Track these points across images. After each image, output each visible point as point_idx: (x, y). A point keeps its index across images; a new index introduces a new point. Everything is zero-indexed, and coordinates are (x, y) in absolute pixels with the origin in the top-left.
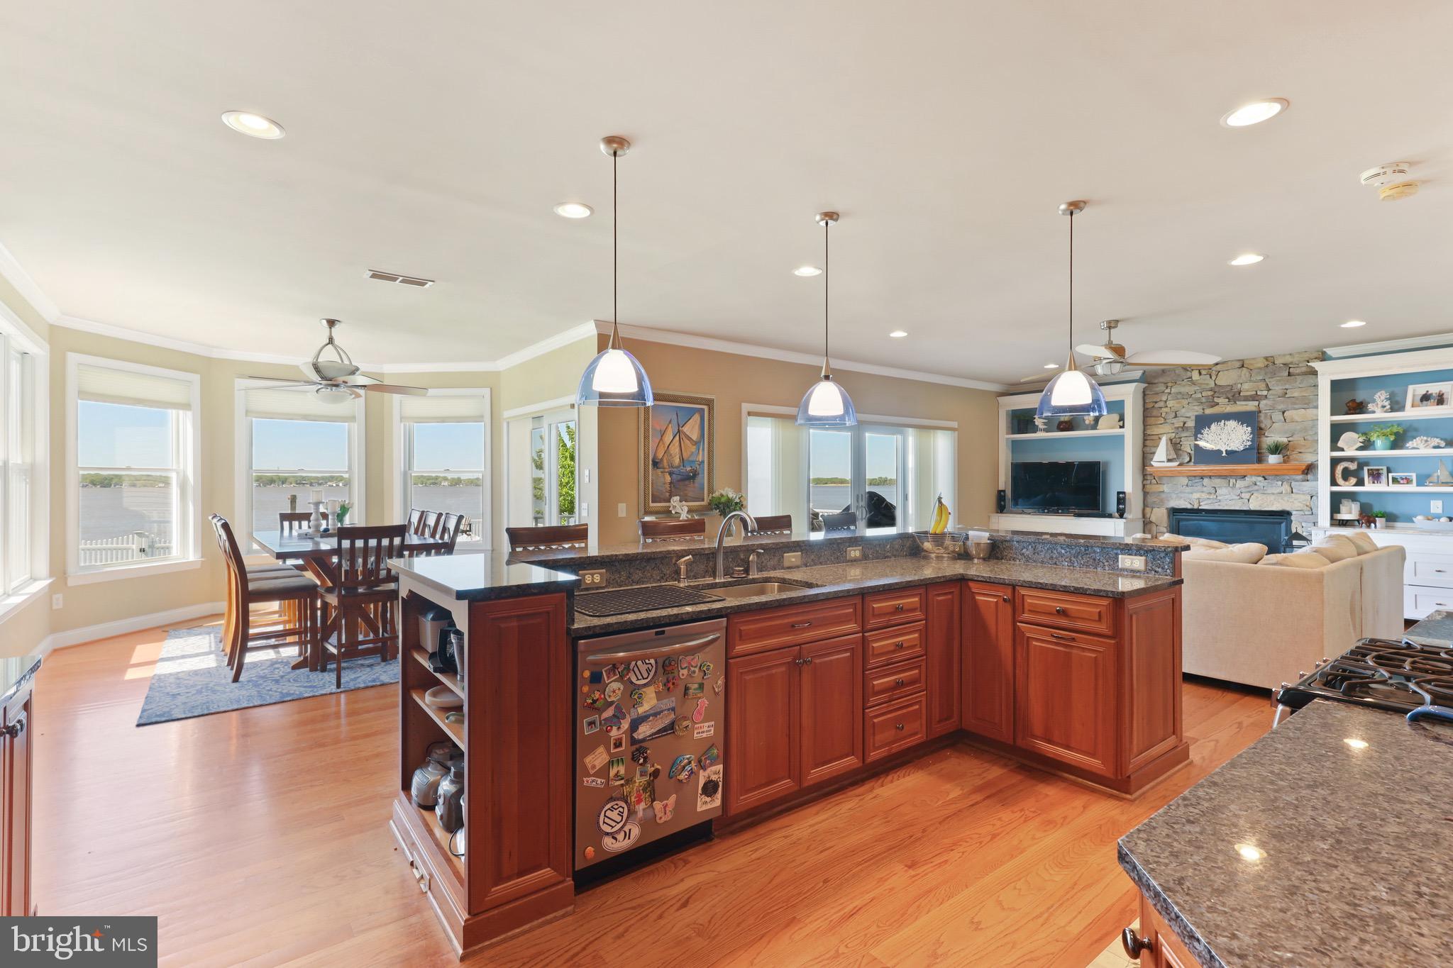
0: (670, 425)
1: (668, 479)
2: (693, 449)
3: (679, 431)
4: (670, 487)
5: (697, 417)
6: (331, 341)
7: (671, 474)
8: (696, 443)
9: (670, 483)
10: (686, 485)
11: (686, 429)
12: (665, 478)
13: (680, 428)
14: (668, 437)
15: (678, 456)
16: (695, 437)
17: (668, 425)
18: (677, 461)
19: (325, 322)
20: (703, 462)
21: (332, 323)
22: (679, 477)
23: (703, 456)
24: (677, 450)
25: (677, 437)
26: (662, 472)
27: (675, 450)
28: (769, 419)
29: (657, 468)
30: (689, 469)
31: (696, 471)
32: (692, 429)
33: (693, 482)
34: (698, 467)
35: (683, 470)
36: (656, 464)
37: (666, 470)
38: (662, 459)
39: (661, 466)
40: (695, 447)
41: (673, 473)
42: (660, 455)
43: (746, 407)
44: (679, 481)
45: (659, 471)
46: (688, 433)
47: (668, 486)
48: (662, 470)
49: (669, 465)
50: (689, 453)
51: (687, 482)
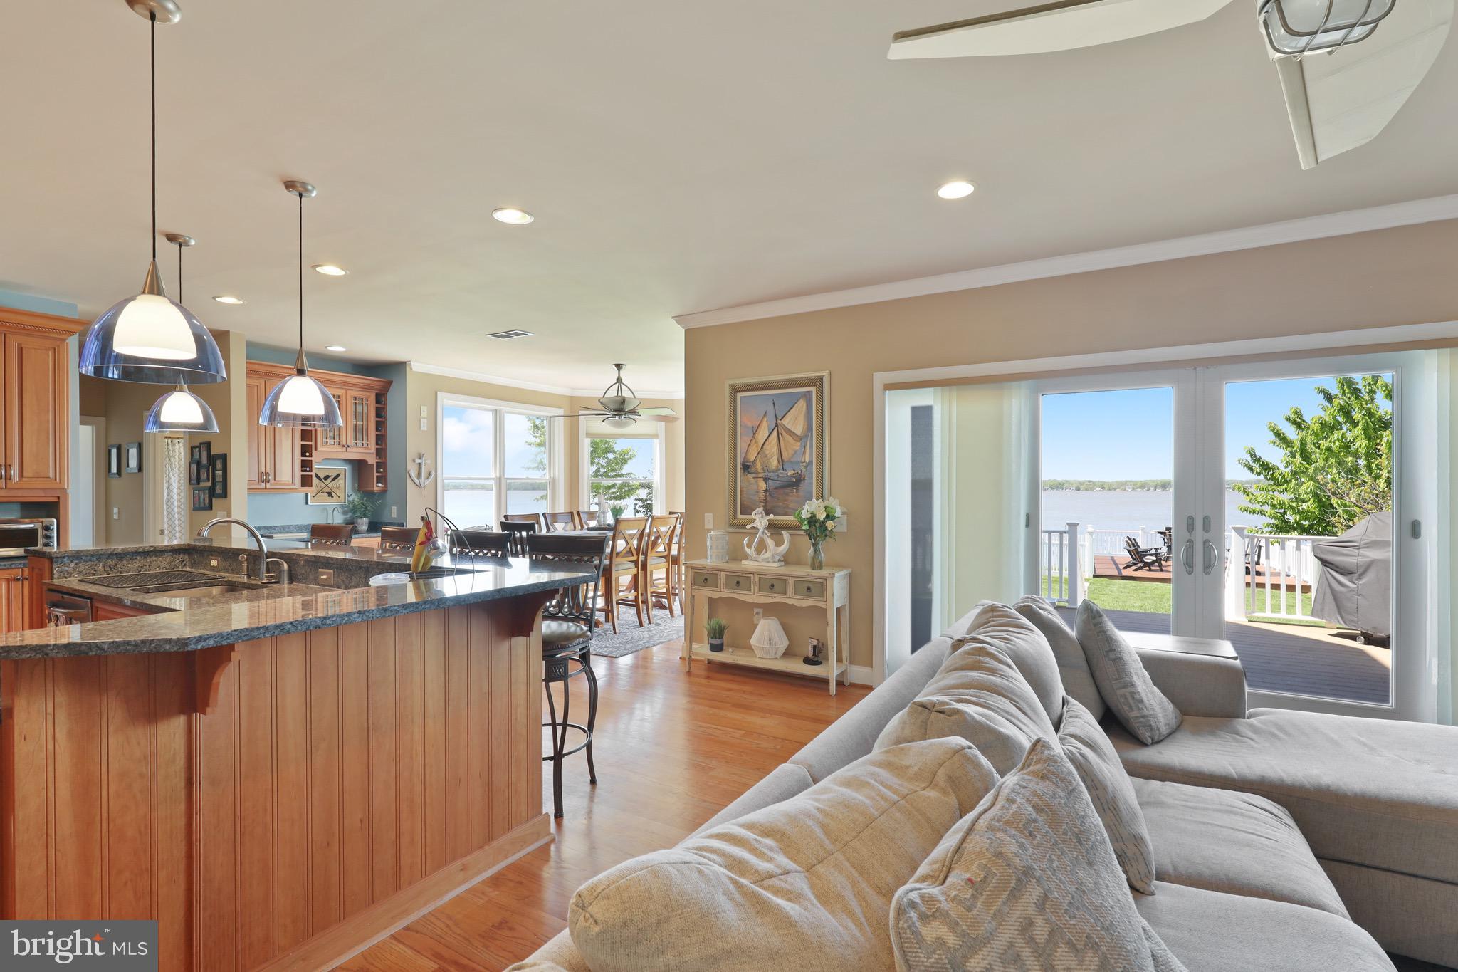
0: (765, 419)
1: (763, 485)
2: (797, 446)
3: (777, 425)
4: (765, 496)
5: (801, 405)
6: (619, 380)
7: (766, 479)
8: (799, 438)
9: (766, 491)
10: (787, 494)
11: (786, 422)
12: (758, 484)
13: (779, 421)
14: (763, 434)
15: (775, 457)
16: (799, 430)
17: (763, 418)
18: (774, 463)
19: (614, 366)
20: (810, 463)
21: (619, 367)
22: (777, 484)
23: (810, 455)
24: (775, 449)
25: (775, 433)
26: (754, 478)
27: (771, 448)
28: (931, 389)
29: (749, 473)
30: (790, 472)
31: (801, 475)
32: (795, 421)
33: (797, 489)
34: (804, 470)
35: (782, 474)
36: (746, 468)
37: (760, 475)
38: (754, 461)
39: (753, 470)
40: (800, 444)
41: (769, 479)
42: (752, 457)
43: (879, 379)
44: (776, 488)
45: (751, 476)
46: (789, 427)
47: (762, 495)
48: (754, 475)
49: (763, 469)
50: (791, 452)
51: (788, 490)
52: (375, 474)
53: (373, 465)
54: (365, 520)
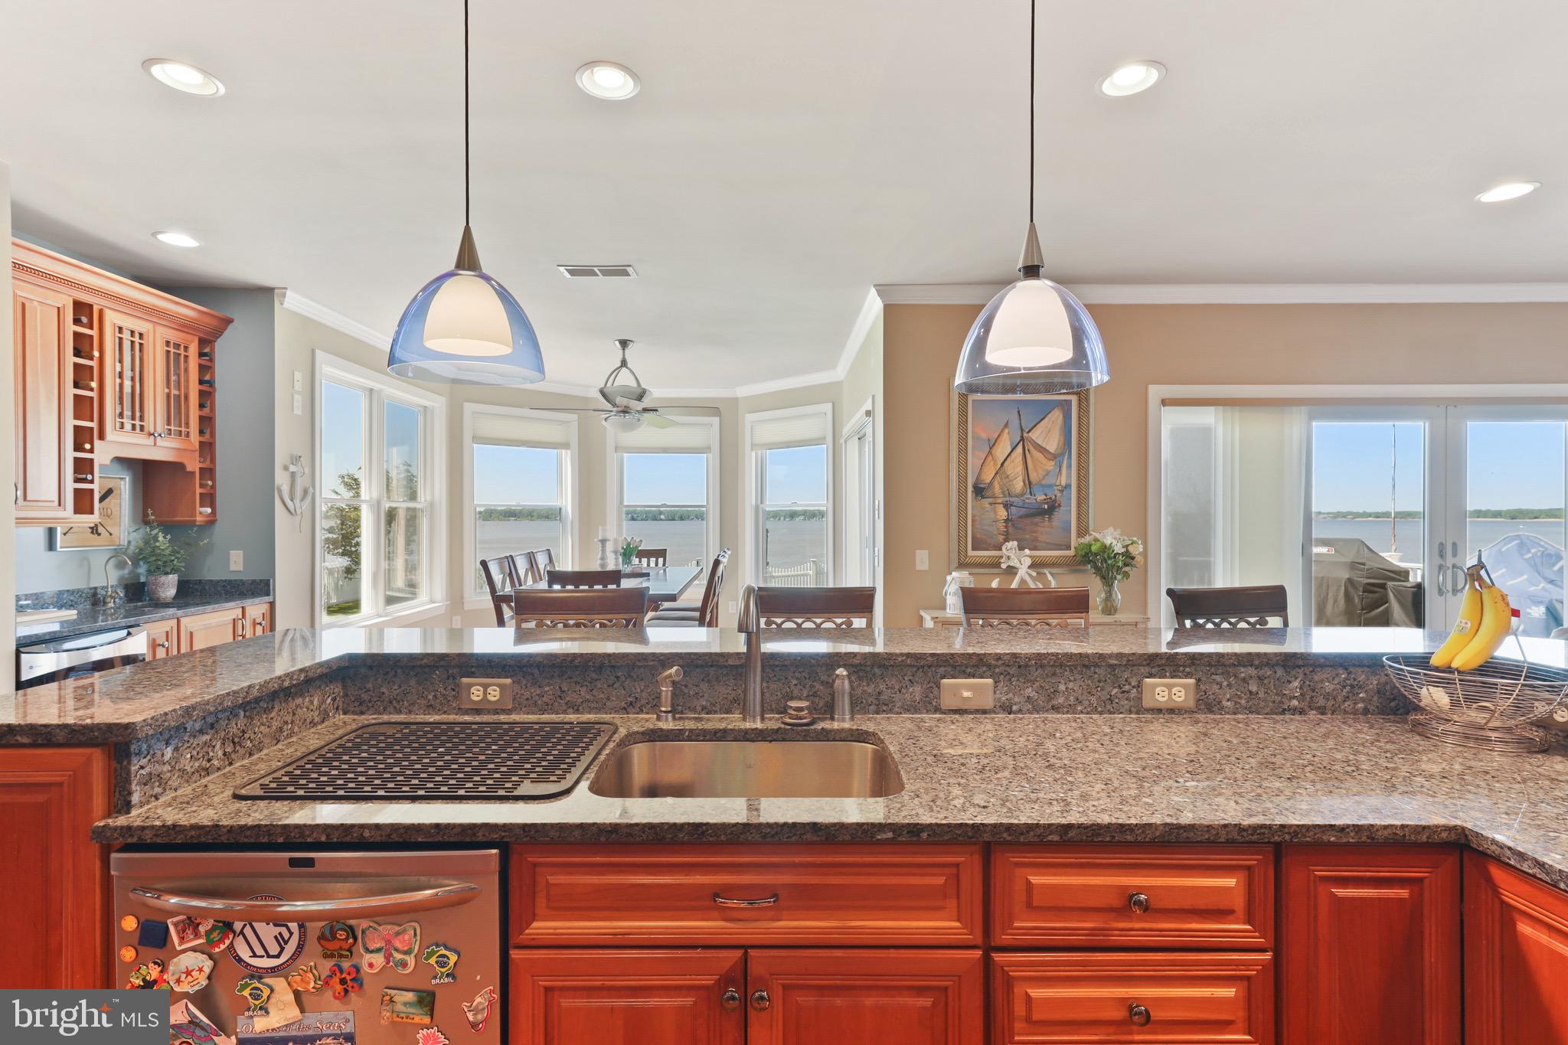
0: (1006, 431)
1: (1002, 513)
2: (1050, 465)
3: (1022, 439)
4: (1006, 527)
5: (1057, 416)
6: (624, 363)
7: (1007, 506)
8: (1054, 457)
9: (1007, 521)
10: (1036, 524)
11: (1036, 435)
12: (995, 513)
13: (1025, 435)
14: (1002, 450)
15: (1020, 478)
16: (1052, 446)
17: (1002, 431)
18: (1018, 485)
19: (617, 343)
20: (1068, 486)
21: (624, 344)
22: (1023, 511)
23: (1068, 476)
24: (1020, 469)
25: (1020, 449)
26: (991, 504)
27: (1015, 467)
28: (1212, 408)
29: (983, 497)
30: (1041, 497)
31: (1055, 501)
32: (1048, 434)
33: (1050, 519)
34: (1059, 495)
35: (1029, 499)
36: (979, 491)
37: (1000, 501)
38: (991, 483)
39: (989, 493)
40: (1053, 463)
41: (1011, 505)
42: (987, 477)
43: (1156, 392)
44: (1020, 517)
45: (986, 502)
46: (1039, 442)
47: (1001, 526)
48: (990, 500)
49: (1003, 492)
50: (1041, 473)
51: (1037, 519)
52: (198, 491)
53: (193, 473)
54: (173, 578)
